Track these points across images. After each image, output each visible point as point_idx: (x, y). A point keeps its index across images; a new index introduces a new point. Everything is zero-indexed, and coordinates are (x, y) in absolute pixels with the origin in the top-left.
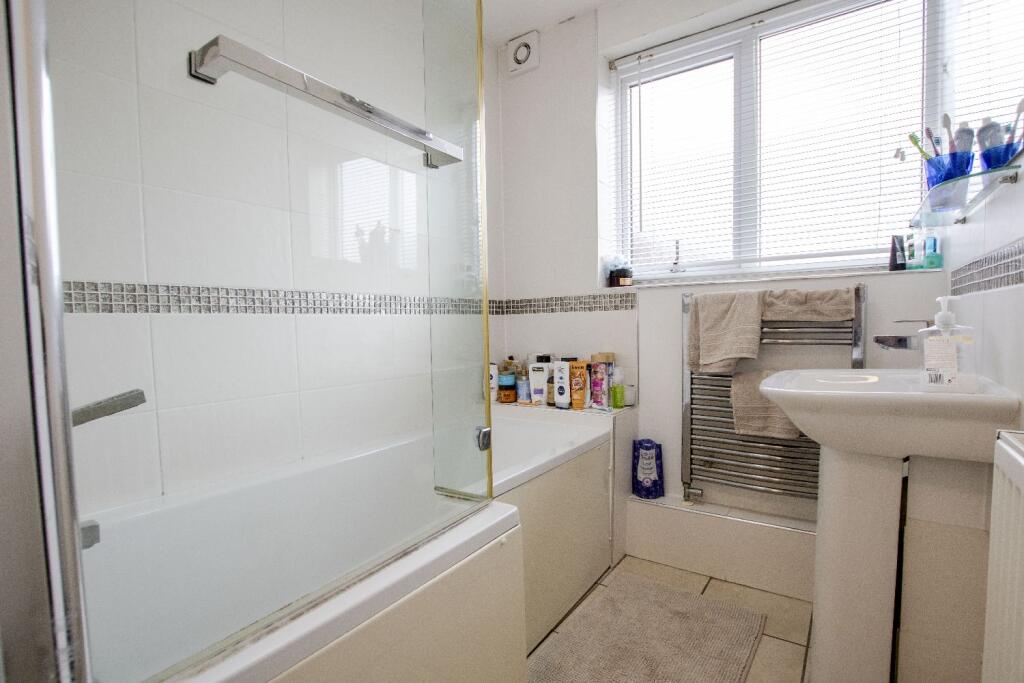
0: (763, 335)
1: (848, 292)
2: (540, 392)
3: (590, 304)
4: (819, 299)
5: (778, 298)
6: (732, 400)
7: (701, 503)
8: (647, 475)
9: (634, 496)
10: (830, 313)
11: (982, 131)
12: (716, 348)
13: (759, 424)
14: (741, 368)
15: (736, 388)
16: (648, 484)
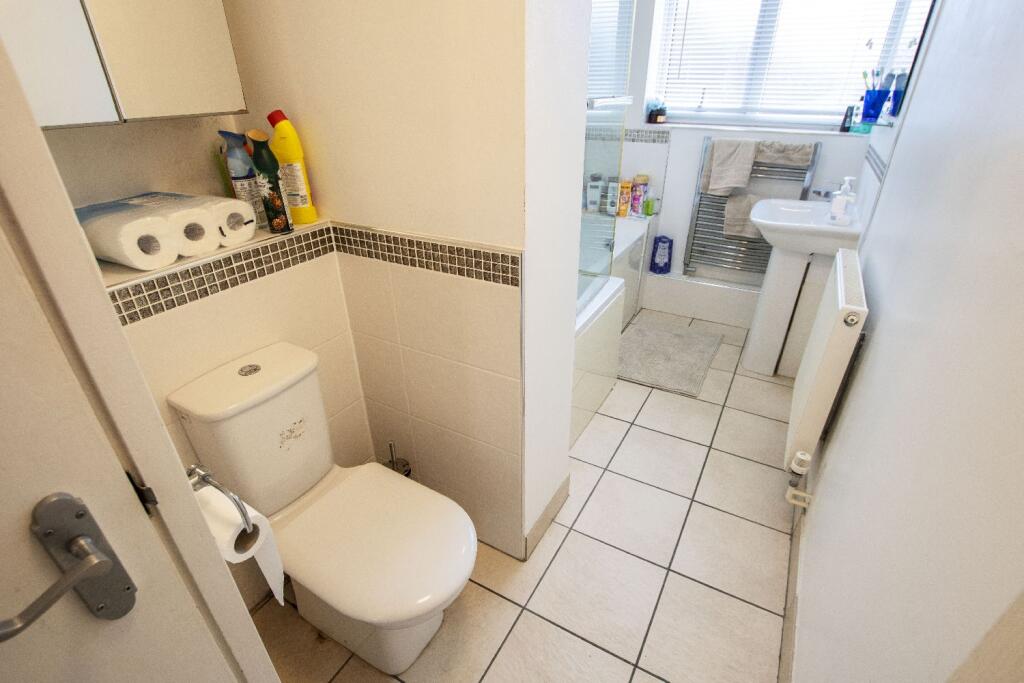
0: (753, 171)
1: (810, 147)
2: (594, 203)
3: (634, 136)
4: (794, 150)
5: (767, 147)
6: (726, 213)
7: (694, 276)
8: (661, 260)
9: (651, 273)
10: (797, 160)
11: (899, 76)
12: (721, 178)
13: (738, 228)
14: (734, 193)
15: (729, 207)
16: (662, 265)
